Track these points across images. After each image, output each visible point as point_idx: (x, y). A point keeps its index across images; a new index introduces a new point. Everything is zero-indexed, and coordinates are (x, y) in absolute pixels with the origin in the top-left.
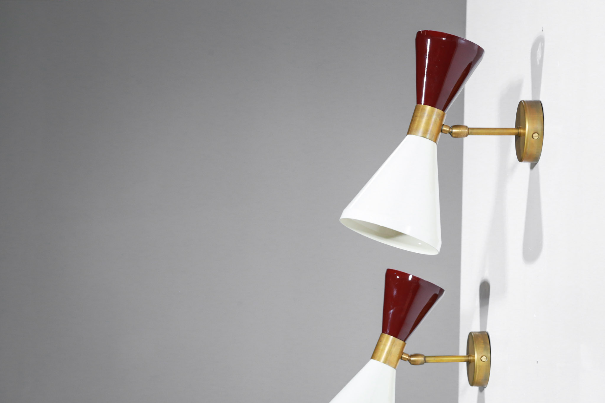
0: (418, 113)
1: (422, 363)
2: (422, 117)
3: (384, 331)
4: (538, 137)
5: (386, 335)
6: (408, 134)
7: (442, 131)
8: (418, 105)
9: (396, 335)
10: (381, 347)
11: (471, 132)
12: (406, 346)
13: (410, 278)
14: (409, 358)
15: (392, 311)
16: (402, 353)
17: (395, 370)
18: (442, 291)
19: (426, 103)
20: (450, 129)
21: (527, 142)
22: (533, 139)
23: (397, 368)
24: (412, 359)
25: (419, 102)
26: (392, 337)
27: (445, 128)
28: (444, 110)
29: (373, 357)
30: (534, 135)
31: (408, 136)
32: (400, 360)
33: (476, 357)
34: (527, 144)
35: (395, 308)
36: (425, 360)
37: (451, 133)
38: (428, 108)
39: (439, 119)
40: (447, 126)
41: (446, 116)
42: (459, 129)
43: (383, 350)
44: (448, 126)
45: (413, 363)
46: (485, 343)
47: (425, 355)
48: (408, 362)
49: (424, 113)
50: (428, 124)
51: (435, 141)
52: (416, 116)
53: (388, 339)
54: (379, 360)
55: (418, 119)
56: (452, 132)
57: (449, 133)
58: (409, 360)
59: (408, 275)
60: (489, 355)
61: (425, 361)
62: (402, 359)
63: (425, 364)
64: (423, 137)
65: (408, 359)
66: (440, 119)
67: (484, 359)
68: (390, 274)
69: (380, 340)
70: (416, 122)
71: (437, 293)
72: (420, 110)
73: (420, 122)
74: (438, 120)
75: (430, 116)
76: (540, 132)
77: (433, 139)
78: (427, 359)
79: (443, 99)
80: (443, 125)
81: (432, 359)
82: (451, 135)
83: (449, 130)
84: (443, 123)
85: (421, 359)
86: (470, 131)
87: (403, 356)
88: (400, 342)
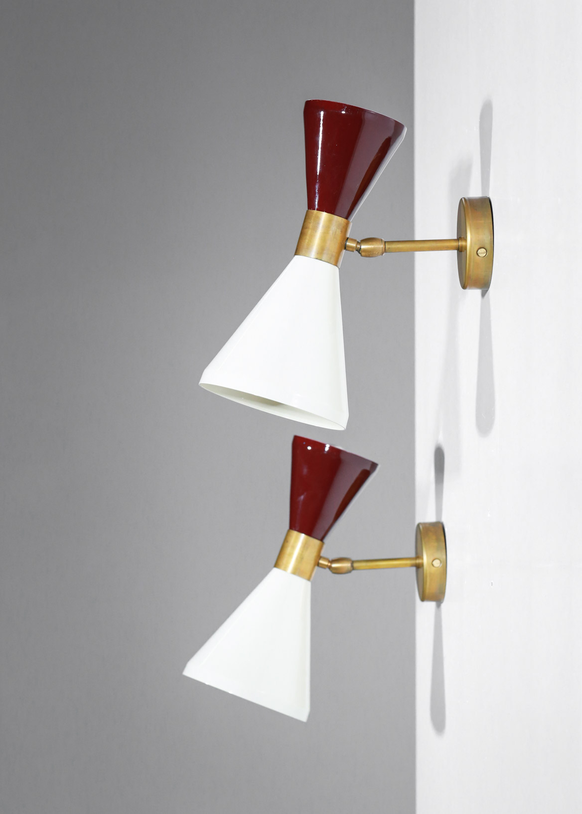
0: (310, 223)
1: (349, 572)
2: (315, 229)
3: (292, 526)
4: (485, 254)
5: (295, 533)
6: (296, 253)
7: (345, 247)
8: (310, 210)
9: (309, 532)
10: (288, 550)
11: (389, 248)
12: (325, 546)
13: (327, 449)
14: (329, 564)
15: (302, 497)
16: (319, 557)
17: (309, 583)
18: (374, 466)
19: (320, 209)
20: (357, 244)
21: (470, 261)
22: (478, 257)
23: (312, 579)
24: (334, 565)
25: (311, 206)
26: (303, 536)
27: (351, 243)
28: (347, 217)
29: (276, 565)
30: (479, 251)
31: (296, 256)
32: (316, 567)
33: (425, 560)
34: (469, 265)
35: (305, 494)
36: (352, 566)
37: (359, 250)
38: (324, 215)
39: (340, 230)
40: (353, 240)
41: (351, 225)
42: (371, 245)
43: (291, 555)
44: (355, 240)
45: (336, 571)
46: (438, 540)
47: (354, 558)
48: (327, 570)
49: (318, 223)
50: (324, 240)
51: (336, 265)
52: (306, 228)
53: (297, 539)
54: (285, 570)
55: (309, 232)
56: (360, 248)
57: (357, 250)
58: (330, 568)
59: (324, 446)
60: (444, 557)
61: (353, 568)
62: (320, 565)
63: (354, 572)
64: (317, 259)
65: (327, 566)
66: (341, 232)
67: (437, 563)
68: (299, 443)
69: (286, 541)
70: (308, 237)
71: (368, 468)
72: (313, 218)
73: (312, 236)
74: (339, 232)
75: (327, 228)
76: (488, 247)
77: (333, 260)
78: (356, 565)
79: (345, 201)
80: (348, 238)
81: (364, 564)
82: (359, 253)
83: (356, 247)
84: (348, 236)
85: (347, 565)
86: (387, 246)
87: (321, 562)
88: (315, 542)
